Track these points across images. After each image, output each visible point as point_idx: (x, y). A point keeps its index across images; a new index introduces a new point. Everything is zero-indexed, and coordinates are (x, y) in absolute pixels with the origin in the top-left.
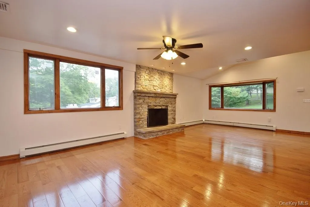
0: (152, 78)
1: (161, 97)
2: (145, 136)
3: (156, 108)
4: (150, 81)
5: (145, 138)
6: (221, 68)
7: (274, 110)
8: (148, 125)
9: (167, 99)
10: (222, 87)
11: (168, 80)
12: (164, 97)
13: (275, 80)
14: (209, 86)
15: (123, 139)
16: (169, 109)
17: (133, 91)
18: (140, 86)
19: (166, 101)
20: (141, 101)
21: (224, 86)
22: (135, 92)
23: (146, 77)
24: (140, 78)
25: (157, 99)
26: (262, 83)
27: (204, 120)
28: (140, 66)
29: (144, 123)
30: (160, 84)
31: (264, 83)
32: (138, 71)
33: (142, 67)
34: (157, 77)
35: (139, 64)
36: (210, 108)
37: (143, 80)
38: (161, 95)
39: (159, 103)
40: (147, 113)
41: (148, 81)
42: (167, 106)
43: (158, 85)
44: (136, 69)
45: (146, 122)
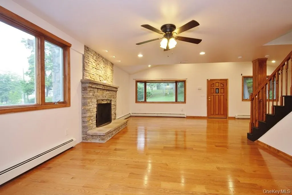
0: (98, 66)
1: (107, 90)
2: (103, 139)
3: (103, 102)
4: (97, 70)
5: (104, 141)
6: (149, 66)
7: (185, 102)
8: (97, 125)
9: (111, 92)
10: (145, 82)
11: (110, 71)
12: (109, 90)
13: (186, 80)
14: (136, 81)
15: (72, 148)
16: (112, 103)
17: (81, 80)
18: (88, 74)
19: (110, 94)
20: (91, 94)
21: (147, 82)
22: (83, 82)
23: (94, 64)
24: (88, 64)
25: (104, 92)
26: (175, 81)
27: (131, 113)
28: (88, 48)
29: (94, 122)
30: (105, 74)
31: (176, 82)
32: (86, 54)
33: (90, 50)
34: (102, 65)
35: (87, 45)
36: (137, 102)
37: (91, 67)
38: (108, 87)
39: (106, 97)
40: (96, 109)
41: (95, 70)
42: (111, 101)
43: (102, 75)
44: (85, 51)
45: (95, 121)
